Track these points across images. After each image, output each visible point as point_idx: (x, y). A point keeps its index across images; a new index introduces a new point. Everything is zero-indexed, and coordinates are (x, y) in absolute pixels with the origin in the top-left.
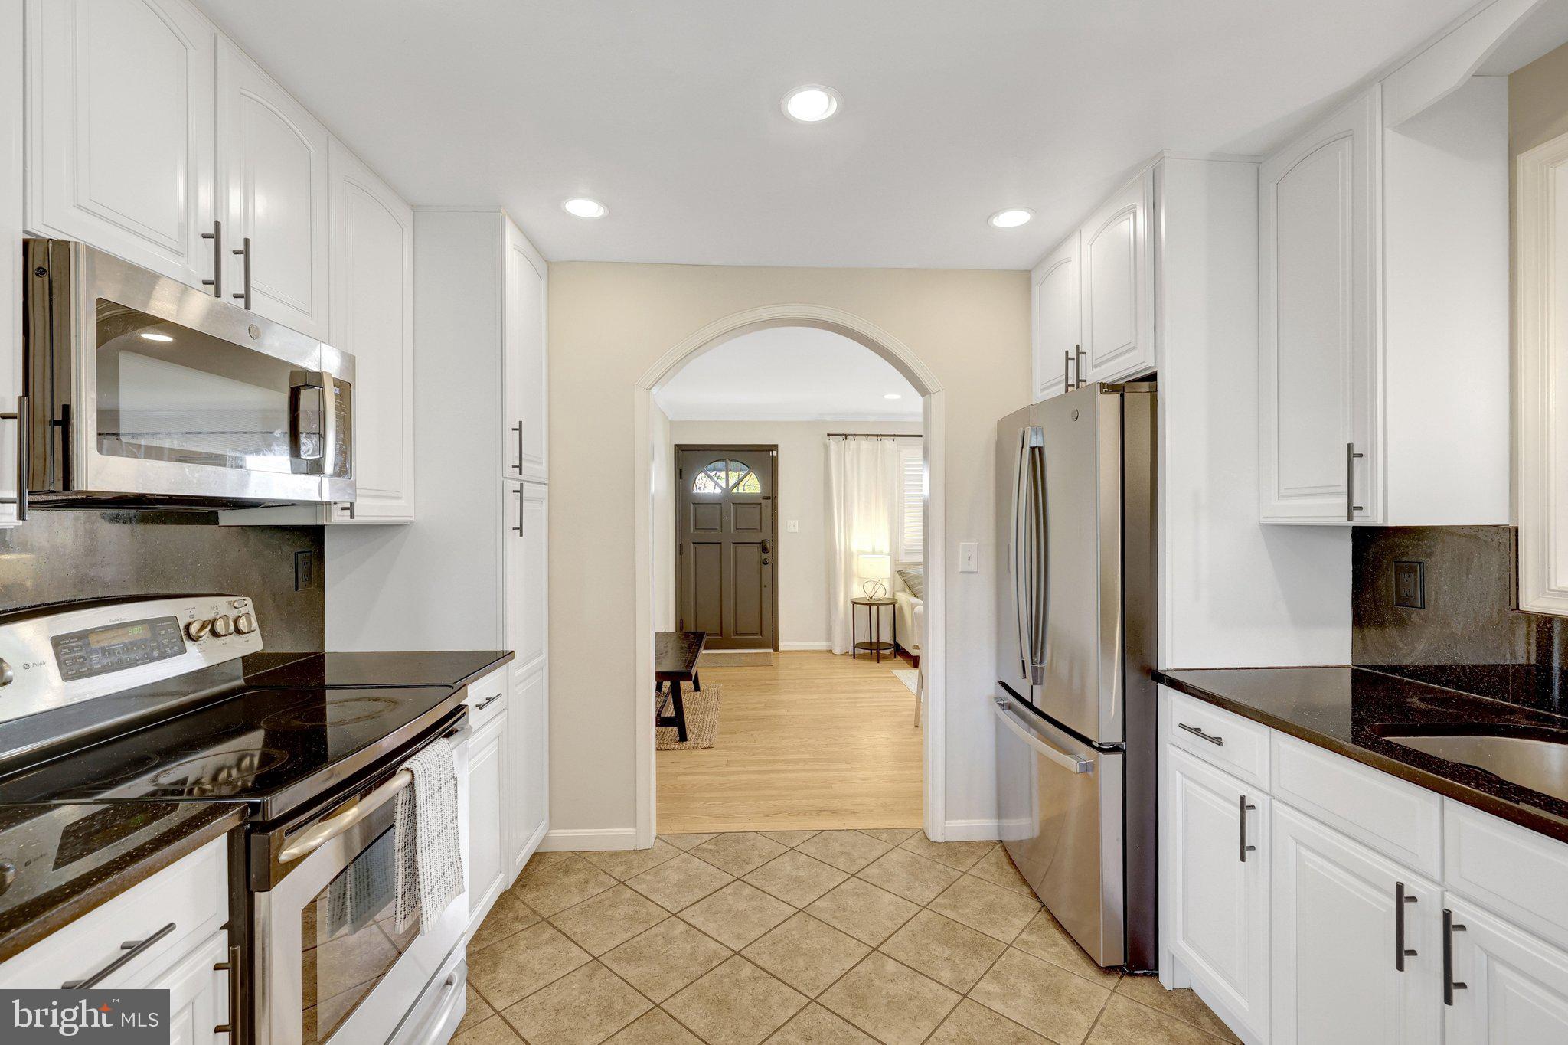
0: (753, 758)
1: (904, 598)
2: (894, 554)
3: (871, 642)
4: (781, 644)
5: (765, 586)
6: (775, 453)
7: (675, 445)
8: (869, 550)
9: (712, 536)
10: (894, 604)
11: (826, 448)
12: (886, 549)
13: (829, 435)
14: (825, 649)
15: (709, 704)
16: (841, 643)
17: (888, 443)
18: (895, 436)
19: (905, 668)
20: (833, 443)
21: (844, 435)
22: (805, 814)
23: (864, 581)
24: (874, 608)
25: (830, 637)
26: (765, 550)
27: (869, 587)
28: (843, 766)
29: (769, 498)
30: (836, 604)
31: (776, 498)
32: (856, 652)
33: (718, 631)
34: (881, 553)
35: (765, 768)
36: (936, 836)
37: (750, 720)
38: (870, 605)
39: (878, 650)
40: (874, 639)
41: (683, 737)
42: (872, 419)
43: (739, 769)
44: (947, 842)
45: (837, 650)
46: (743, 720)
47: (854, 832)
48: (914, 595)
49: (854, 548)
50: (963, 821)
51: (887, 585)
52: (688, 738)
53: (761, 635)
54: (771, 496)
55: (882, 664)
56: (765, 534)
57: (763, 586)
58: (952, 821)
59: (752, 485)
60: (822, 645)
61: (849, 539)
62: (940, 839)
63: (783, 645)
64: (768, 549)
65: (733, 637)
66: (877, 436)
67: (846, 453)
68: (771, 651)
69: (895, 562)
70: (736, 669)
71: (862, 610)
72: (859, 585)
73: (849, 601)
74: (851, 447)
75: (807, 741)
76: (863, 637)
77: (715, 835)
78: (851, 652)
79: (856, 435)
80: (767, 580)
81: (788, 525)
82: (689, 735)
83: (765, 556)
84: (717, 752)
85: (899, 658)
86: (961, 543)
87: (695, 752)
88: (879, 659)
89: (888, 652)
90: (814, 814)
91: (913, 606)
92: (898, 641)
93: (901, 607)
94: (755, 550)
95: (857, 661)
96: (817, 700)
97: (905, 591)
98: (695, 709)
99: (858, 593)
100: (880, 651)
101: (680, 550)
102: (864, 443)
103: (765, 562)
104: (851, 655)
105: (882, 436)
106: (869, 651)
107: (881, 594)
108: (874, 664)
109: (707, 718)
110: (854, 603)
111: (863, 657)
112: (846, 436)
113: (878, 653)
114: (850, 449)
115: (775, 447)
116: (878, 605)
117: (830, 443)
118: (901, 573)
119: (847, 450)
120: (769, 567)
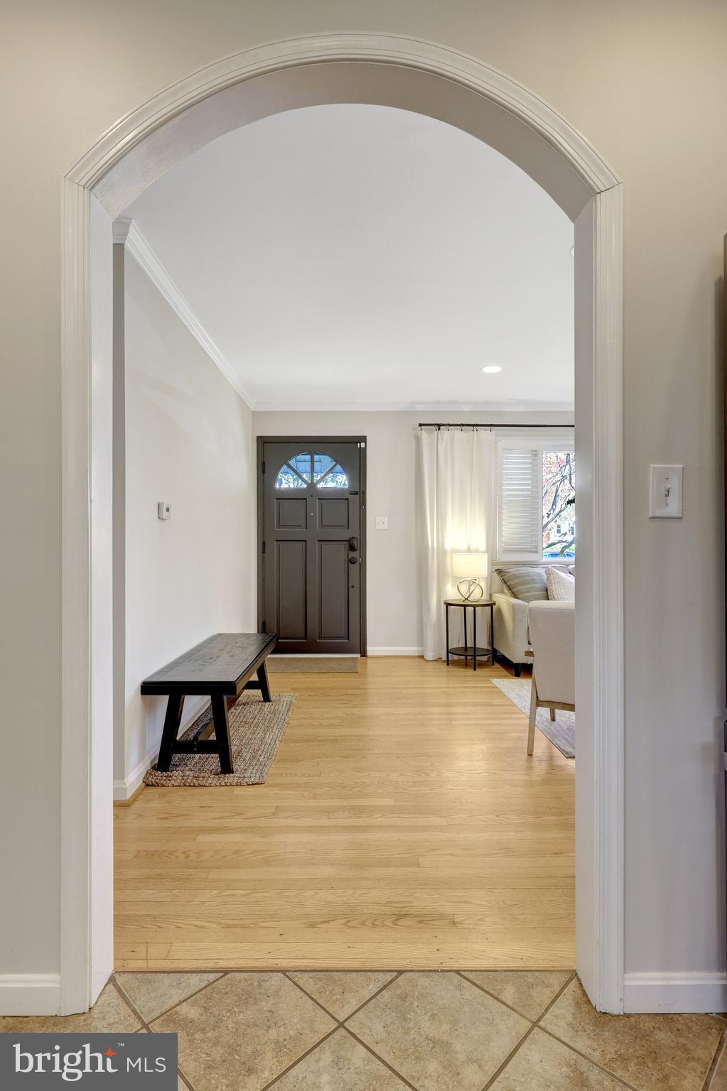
0: (312, 803)
1: (504, 601)
2: (491, 550)
3: (466, 648)
4: (369, 648)
5: (353, 587)
6: (363, 445)
7: (258, 437)
8: (465, 548)
9: (298, 533)
10: (491, 605)
11: (418, 440)
12: (483, 547)
13: (420, 425)
14: (416, 654)
15: (275, 719)
16: (433, 648)
17: (484, 432)
18: (492, 425)
19: (505, 677)
20: (425, 434)
21: (436, 425)
22: (374, 925)
23: (458, 581)
24: (470, 609)
25: (421, 642)
26: (352, 548)
27: (464, 588)
28: (436, 821)
29: (356, 493)
30: (428, 609)
31: (364, 493)
32: (450, 659)
33: (303, 635)
34: (477, 551)
35: (324, 822)
36: (609, 1000)
37: (320, 741)
38: (465, 606)
39: (474, 656)
40: (470, 644)
41: (226, 768)
42: (466, 408)
43: (291, 822)
44: (628, 1016)
45: (430, 655)
46: (313, 741)
47: (456, 978)
48: (515, 595)
49: (448, 545)
50: (657, 974)
51: (483, 585)
52: (235, 767)
53: (348, 639)
54: (358, 492)
55: (479, 672)
56: (353, 532)
57: (350, 587)
58: (640, 975)
59: (339, 481)
60: (413, 650)
61: (443, 537)
62: (616, 1009)
63: (370, 650)
64: (355, 546)
65: (318, 641)
66: (473, 425)
67: (439, 444)
68: (358, 656)
69: (492, 562)
70: (318, 676)
71: (456, 613)
72: (453, 586)
73: (443, 603)
74: (445, 438)
75: (388, 775)
76: (457, 643)
77: (212, 977)
78: (444, 658)
79: (450, 425)
80: (354, 580)
81: (377, 521)
82: (237, 765)
83: (352, 554)
84: (266, 790)
85: (497, 665)
86: (652, 466)
87: (238, 791)
88: (476, 665)
89: (484, 658)
90: (388, 922)
91: (514, 609)
92: (496, 646)
93: (499, 610)
94: (342, 549)
95: (451, 668)
96: (404, 714)
97: (502, 592)
98: (257, 725)
99: (452, 594)
100: (478, 658)
101: (263, 548)
102: (457, 432)
103: (352, 561)
104: (444, 661)
105: (477, 425)
106: (463, 657)
107: (477, 595)
108: (470, 672)
109: (268, 739)
110: (448, 605)
111: (457, 664)
112: (439, 426)
113: (475, 660)
114: (443, 439)
115: (363, 439)
116: (475, 606)
117: (421, 434)
118: (499, 572)
119: (440, 440)
120: (357, 565)
